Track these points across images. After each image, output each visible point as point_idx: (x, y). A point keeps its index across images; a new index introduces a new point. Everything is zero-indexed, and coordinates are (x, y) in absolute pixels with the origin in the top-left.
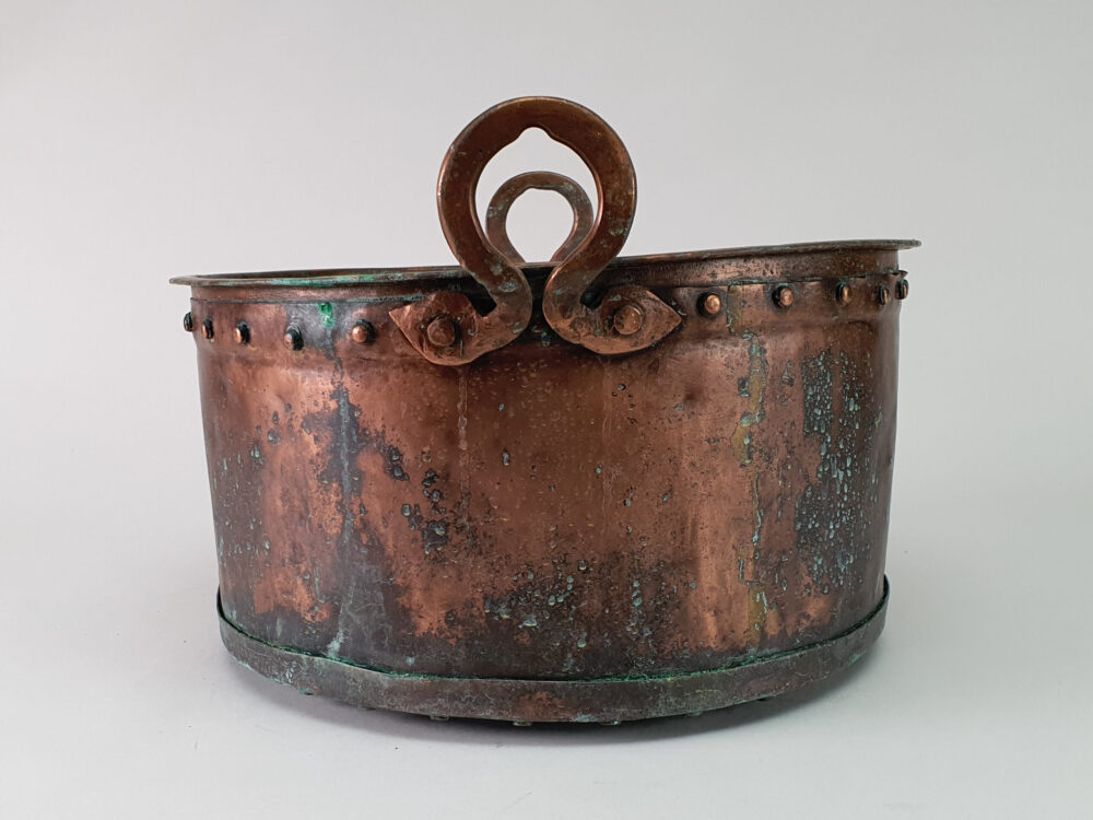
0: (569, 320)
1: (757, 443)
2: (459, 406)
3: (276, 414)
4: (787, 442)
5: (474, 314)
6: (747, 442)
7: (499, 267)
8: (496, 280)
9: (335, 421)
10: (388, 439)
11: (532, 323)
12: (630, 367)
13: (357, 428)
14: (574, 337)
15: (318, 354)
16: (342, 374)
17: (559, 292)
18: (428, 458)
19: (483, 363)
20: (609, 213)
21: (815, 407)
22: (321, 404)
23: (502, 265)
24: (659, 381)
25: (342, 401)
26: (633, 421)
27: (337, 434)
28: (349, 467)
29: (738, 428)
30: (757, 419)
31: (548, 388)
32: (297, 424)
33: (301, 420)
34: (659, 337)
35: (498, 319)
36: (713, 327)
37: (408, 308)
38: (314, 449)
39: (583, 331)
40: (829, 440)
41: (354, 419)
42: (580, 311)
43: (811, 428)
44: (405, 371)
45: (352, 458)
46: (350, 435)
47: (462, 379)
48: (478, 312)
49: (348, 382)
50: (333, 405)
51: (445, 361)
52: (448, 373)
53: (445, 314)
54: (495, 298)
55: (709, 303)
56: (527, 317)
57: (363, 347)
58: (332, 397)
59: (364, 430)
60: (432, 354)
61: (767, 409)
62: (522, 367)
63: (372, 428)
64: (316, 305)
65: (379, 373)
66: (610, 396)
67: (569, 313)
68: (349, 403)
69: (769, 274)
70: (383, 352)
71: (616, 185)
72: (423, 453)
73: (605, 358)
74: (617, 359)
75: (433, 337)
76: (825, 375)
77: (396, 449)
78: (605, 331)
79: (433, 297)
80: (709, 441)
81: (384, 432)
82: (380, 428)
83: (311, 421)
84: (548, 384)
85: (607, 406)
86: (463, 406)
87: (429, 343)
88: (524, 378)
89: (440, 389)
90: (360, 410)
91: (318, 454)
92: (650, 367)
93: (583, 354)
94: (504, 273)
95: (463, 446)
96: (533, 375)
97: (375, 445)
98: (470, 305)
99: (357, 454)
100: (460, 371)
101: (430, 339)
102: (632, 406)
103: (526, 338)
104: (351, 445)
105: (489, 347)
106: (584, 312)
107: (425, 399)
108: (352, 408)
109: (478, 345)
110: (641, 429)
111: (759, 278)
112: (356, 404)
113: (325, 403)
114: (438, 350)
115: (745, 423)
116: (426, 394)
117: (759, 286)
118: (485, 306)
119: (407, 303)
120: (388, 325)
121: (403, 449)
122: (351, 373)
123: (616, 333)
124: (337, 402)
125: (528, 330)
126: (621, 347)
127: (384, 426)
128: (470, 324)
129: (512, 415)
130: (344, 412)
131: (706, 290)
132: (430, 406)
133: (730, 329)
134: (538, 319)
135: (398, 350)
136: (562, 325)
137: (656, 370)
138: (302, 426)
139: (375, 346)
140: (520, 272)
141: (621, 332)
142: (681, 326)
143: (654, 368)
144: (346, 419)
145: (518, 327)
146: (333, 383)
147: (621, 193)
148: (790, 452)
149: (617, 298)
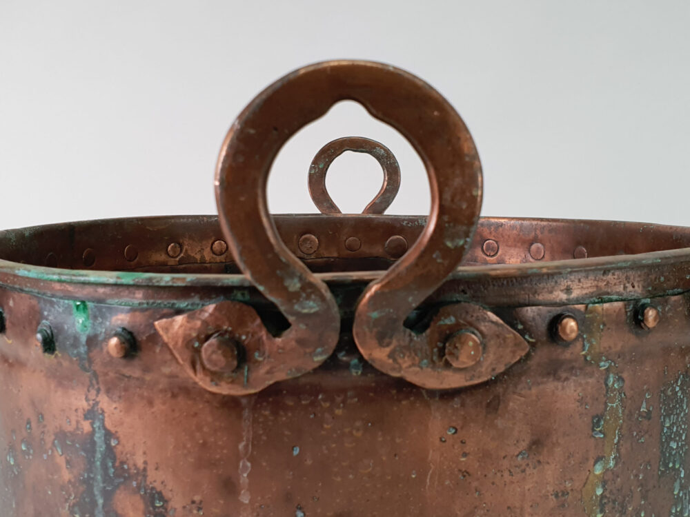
0: (388, 350)
1: (611, 492)
2: (241, 446)
3: (29, 422)
4: (642, 485)
5: (263, 333)
6: (599, 492)
7: (296, 280)
8: (292, 297)
9: (89, 444)
10: (149, 479)
11: (339, 348)
12: (463, 405)
13: (114, 459)
14: (393, 369)
15: (71, 361)
16: (98, 391)
17: (375, 315)
18: (199, 509)
19: (273, 395)
20: (446, 218)
21: (671, 439)
22: (74, 423)
23: (301, 279)
24: (500, 423)
25: (97, 424)
26: (466, 474)
27: (90, 462)
28: (104, 506)
29: (591, 477)
30: (612, 464)
31: (358, 430)
32: (49, 438)
33: (53, 437)
34: (501, 369)
35: (293, 343)
36: (567, 355)
37: (180, 319)
38: (66, 475)
39: (405, 362)
40: (682, 476)
41: (109, 449)
42: (403, 337)
43: (666, 465)
44: (174, 396)
45: (108, 495)
46: (105, 468)
47: (246, 413)
48: (269, 331)
49: (104, 402)
50: (86, 426)
51: (224, 389)
52: (231, 404)
53: (226, 331)
54: (291, 319)
55: (564, 329)
56: (333, 339)
57: (123, 361)
58: (86, 418)
59: (122, 463)
60: (208, 379)
61: (623, 451)
62: (324, 400)
63: (131, 462)
64: (71, 302)
65: (142, 397)
66: (437, 442)
67: (387, 340)
68: (105, 428)
69: (630, 288)
70: (146, 369)
71: (457, 181)
72: (193, 502)
73: (432, 393)
74: (448, 395)
75: (210, 360)
76: (682, 401)
77: (160, 493)
78: (433, 362)
79: (211, 308)
80: (557, 496)
81: (145, 469)
82: (140, 465)
83: (61, 436)
84: (358, 424)
85: (433, 456)
86: (246, 447)
87: (204, 368)
88: (327, 415)
89: (217, 424)
90: (118, 438)
91: (70, 482)
92: (488, 405)
93: (404, 387)
94: (303, 288)
95: (245, 498)
96: (338, 412)
97: (134, 484)
98: (258, 321)
99: (113, 491)
100: (244, 401)
101: (208, 366)
102: (465, 455)
103: (331, 364)
104: (107, 479)
105: (281, 376)
106: (407, 339)
107: (198, 435)
108: (108, 435)
109: (268, 372)
110: (475, 484)
111: (618, 294)
112: (113, 430)
113: (78, 422)
114: (215, 376)
115: (598, 470)
116: (199, 428)
117: (620, 304)
118: (277, 323)
119: (179, 312)
120: (154, 337)
121: (167, 494)
122: (108, 391)
123: (448, 365)
124: (92, 424)
125: (333, 357)
126: (453, 380)
127: (145, 463)
128: (258, 345)
129: (309, 462)
130: (99, 437)
131: (558, 310)
132: (204, 444)
133: (585, 356)
134: (347, 344)
135: (166, 370)
136: (378, 354)
137: (496, 409)
138: (53, 443)
139: (136, 362)
140: (324, 288)
141: (455, 365)
142: (528, 356)
143: (494, 406)
144: (101, 447)
145: (321, 354)
146: (87, 399)
147: (463, 192)
148: (644, 497)
149: (450, 321)
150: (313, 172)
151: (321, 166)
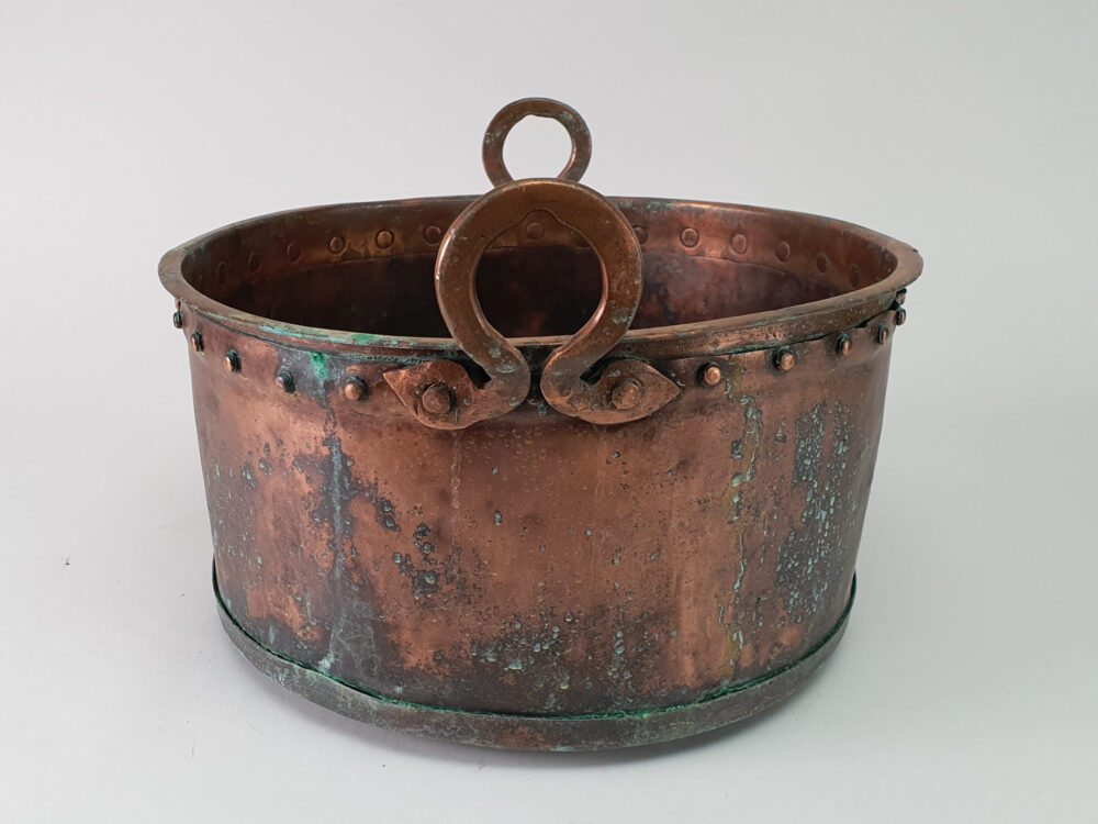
0: (567, 398)
1: (746, 499)
2: (452, 467)
3: (267, 446)
4: (775, 494)
5: (470, 386)
6: (736, 500)
7: (497, 350)
8: (496, 362)
9: (327, 464)
10: (379, 491)
11: (529, 396)
12: (625, 435)
13: (350, 477)
14: (571, 411)
15: (310, 400)
16: (335, 424)
17: (557, 374)
18: (420, 513)
19: (477, 430)
20: (613, 302)
21: (806, 458)
22: (313, 448)
23: (501, 349)
24: (654, 448)
25: (334, 449)
26: (626, 486)
27: (329, 479)
28: (341, 511)
29: (729, 489)
30: (748, 478)
31: (543, 455)
32: (289, 461)
33: (293, 459)
34: (656, 407)
35: (495, 394)
36: (712, 395)
37: (403, 372)
38: (306, 488)
39: (580, 406)
40: (816, 486)
41: (345, 468)
42: (579, 387)
43: (799, 478)
44: (399, 429)
45: (344, 504)
46: (341, 482)
47: (456, 443)
48: (474, 383)
49: (340, 432)
50: (325, 451)
51: (440, 426)
52: (444, 436)
53: (441, 383)
54: (492, 377)
55: (710, 375)
56: (525, 391)
57: (357, 403)
58: (324, 444)
59: (357, 479)
60: (427, 418)
61: (758, 467)
62: (517, 434)
63: (364, 479)
64: (309, 353)
65: (373, 430)
66: (604, 463)
67: (566, 391)
68: (341, 453)
69: (772, 337)
70: (377, 409)
71: (623, 274)
72: (415, 508)
73: (600, 427)
74: (613, 428)
75: (429, 405)
76: (818, 426)
77: (388, 501)
78: (602, 405)
79: (429, 365)
80: (699, 503)
81: (376, 484)
82: (372, 480)
83: (301, 459)
84: (543, 451)
85: (601, 474)
86: (456, 468)
87: (424, 409)
88: (519, 445)
89: (434, 450)
90: (353, 460)
91: (310, 493)
92: (645, 435)
93: (579, 423)
94: (502, 356)
95: (456, 505)
96: (528, 442)
97: (367, 495)
98: (467, 375)
99: (349, 500)
100: (454, 434)
101: (426, 407)
102: (626, 472)
103: (523, 407)
104: (343, 490)
105: (483, 417)
106: (582, 388)
107: (418, 458)
108: (344, 458)
109: (473, 414)
110: (633, 494)
111: (760, 342)
112: (348, 453)
113: (317, 447)
114: (434, 416)
115: (736, 483)
116: (420, 453)
117: (761, 352)
118: (480, 378)
119: (402, 366)
120: (383, 385)
121: (394, 502)
122: (344, 424)
123: (613, 407)
124: (330, 449)
125: (525, 402)
126: (617, 418)
127: (376, 479)
128: (467, 394)
129: (505, 479)
130: (336, 459)
131: (706, 360)
132: (423, 466)
133: (728, 395)
134: (535, 393)
135: (393, 410)
136: (556, 399)
137: (652, 437)
138: (293, 463)
139: (368, 403)
140: (517, 354)
141: (619, 407)
142: (679, 397)
143: (649, 437)
144: (338, 466)
145: (515, 401)
146: (325, 430)
147: (627, 282)
148: (777, 504)
149: (616, 374)
150: (488, 142)
151: (498, 135)
